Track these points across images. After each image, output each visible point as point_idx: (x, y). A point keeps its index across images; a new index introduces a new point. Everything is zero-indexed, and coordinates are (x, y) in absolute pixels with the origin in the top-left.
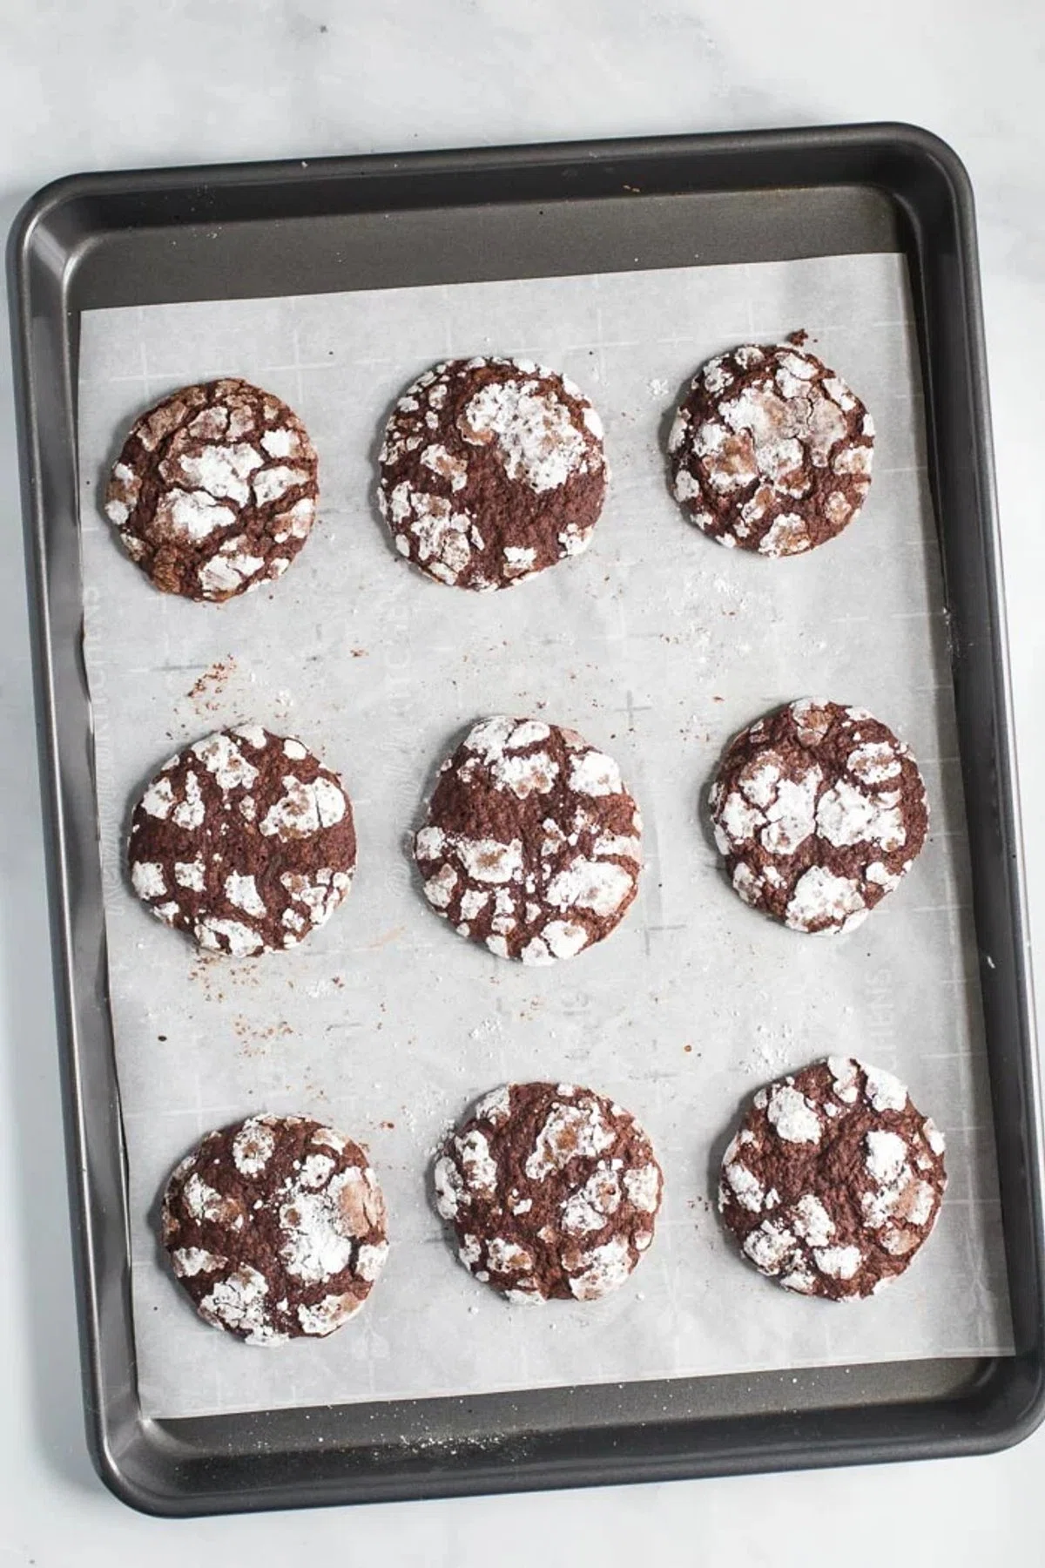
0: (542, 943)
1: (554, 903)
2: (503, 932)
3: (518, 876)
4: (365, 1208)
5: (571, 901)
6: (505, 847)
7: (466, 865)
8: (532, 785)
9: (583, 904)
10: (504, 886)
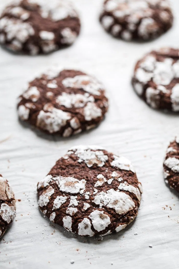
0: (89, 220)
1: (97, 203)
2: (71, 214)
3: (82, 192)
4: (6, 190)
5: (105, 204)
6: (78, 181)
7: (59, 186)
8: (95, 162)
9: (110, 206)
10: (74, 195)
